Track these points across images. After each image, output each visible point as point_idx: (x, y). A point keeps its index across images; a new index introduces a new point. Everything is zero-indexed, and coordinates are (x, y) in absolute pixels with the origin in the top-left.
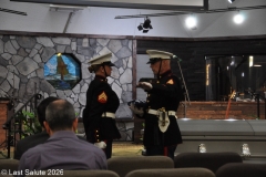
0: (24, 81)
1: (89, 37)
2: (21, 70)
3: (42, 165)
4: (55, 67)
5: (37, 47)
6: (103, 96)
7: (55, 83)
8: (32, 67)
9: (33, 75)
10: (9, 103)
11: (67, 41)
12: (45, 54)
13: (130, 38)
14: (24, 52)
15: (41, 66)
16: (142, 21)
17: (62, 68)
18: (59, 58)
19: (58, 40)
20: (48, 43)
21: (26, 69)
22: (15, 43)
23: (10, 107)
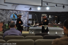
0: (6, 19)
1: (19, 11)
2: (6, 16)
3: (8, 35)
4: (13, 16)
5: (9, 12)
6: (20, 22)
7: (13, 19)
8: (8, 16)
9: (8, 18)
10: (3, 23)
11: (15, 11)
12: (11, 14)
13: (27, 11)
14: (7, 13)
15: (10, 16)
16: (30, 8)
17: (14, 16)
18: (14, 15)
19: (13, 11)
20: (11, 11)
21: (7, 16)
22: (5, 11)
23: (4, 23)
